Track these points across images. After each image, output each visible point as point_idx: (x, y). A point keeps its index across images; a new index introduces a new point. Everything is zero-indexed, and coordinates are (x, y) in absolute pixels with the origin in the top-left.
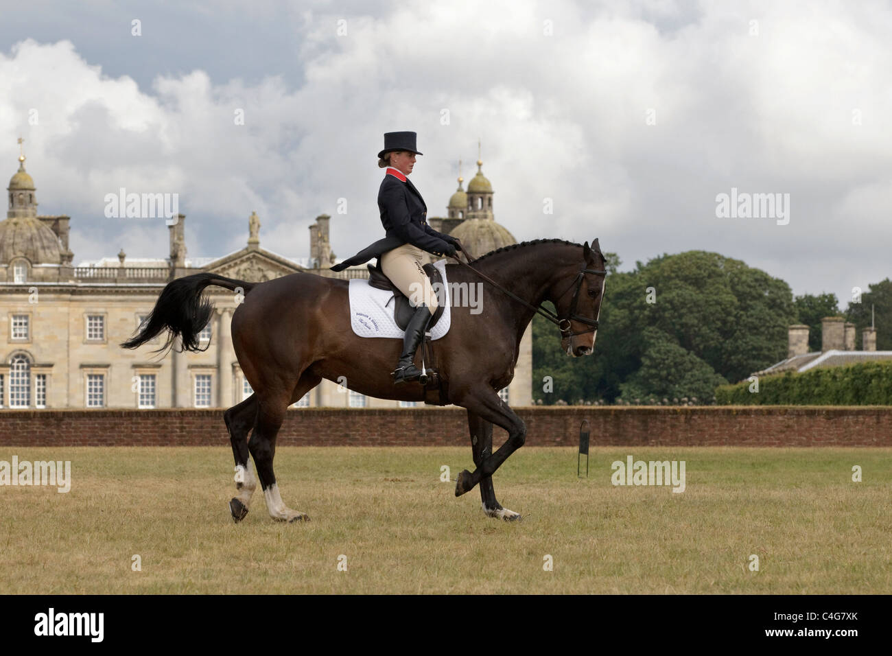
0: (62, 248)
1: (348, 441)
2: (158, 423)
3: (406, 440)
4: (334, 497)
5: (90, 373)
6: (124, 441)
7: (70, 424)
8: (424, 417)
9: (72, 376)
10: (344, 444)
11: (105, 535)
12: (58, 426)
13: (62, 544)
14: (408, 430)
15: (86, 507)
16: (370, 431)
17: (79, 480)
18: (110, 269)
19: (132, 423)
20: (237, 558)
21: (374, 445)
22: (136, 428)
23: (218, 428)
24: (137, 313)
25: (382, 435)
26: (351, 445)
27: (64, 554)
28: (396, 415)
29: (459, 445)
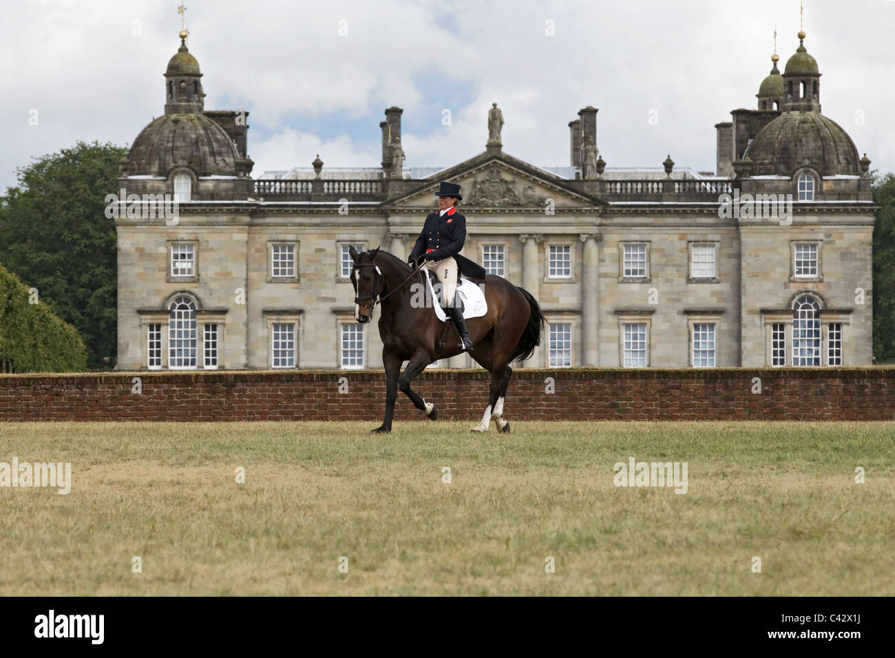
0: (238, 155)
1: (616, 414)
2: (361, 390)
3: (694, 411)
4: (587, 489)
5: (275, 322)
6: (315, 413)
7: (244, 391)
8: (719, 381)
9: (252, 325)
10: (610, 417)
11: (275, 541)
12: (229, 394)
13: (218, 553)
14: (696, 398)
15: (255, 503)
16: (646, 401)
17: (250, 467)
18: (302, 181)
19: (327, 390)
20: (450, 572)
21: (650, 419)
22: (331, 396)
23: (441, 396)
24: (338, 241)
25: (662, 405)
26: (620, 418)
27: (219, 567)
28: (681, 378)
29: (765, 420)
